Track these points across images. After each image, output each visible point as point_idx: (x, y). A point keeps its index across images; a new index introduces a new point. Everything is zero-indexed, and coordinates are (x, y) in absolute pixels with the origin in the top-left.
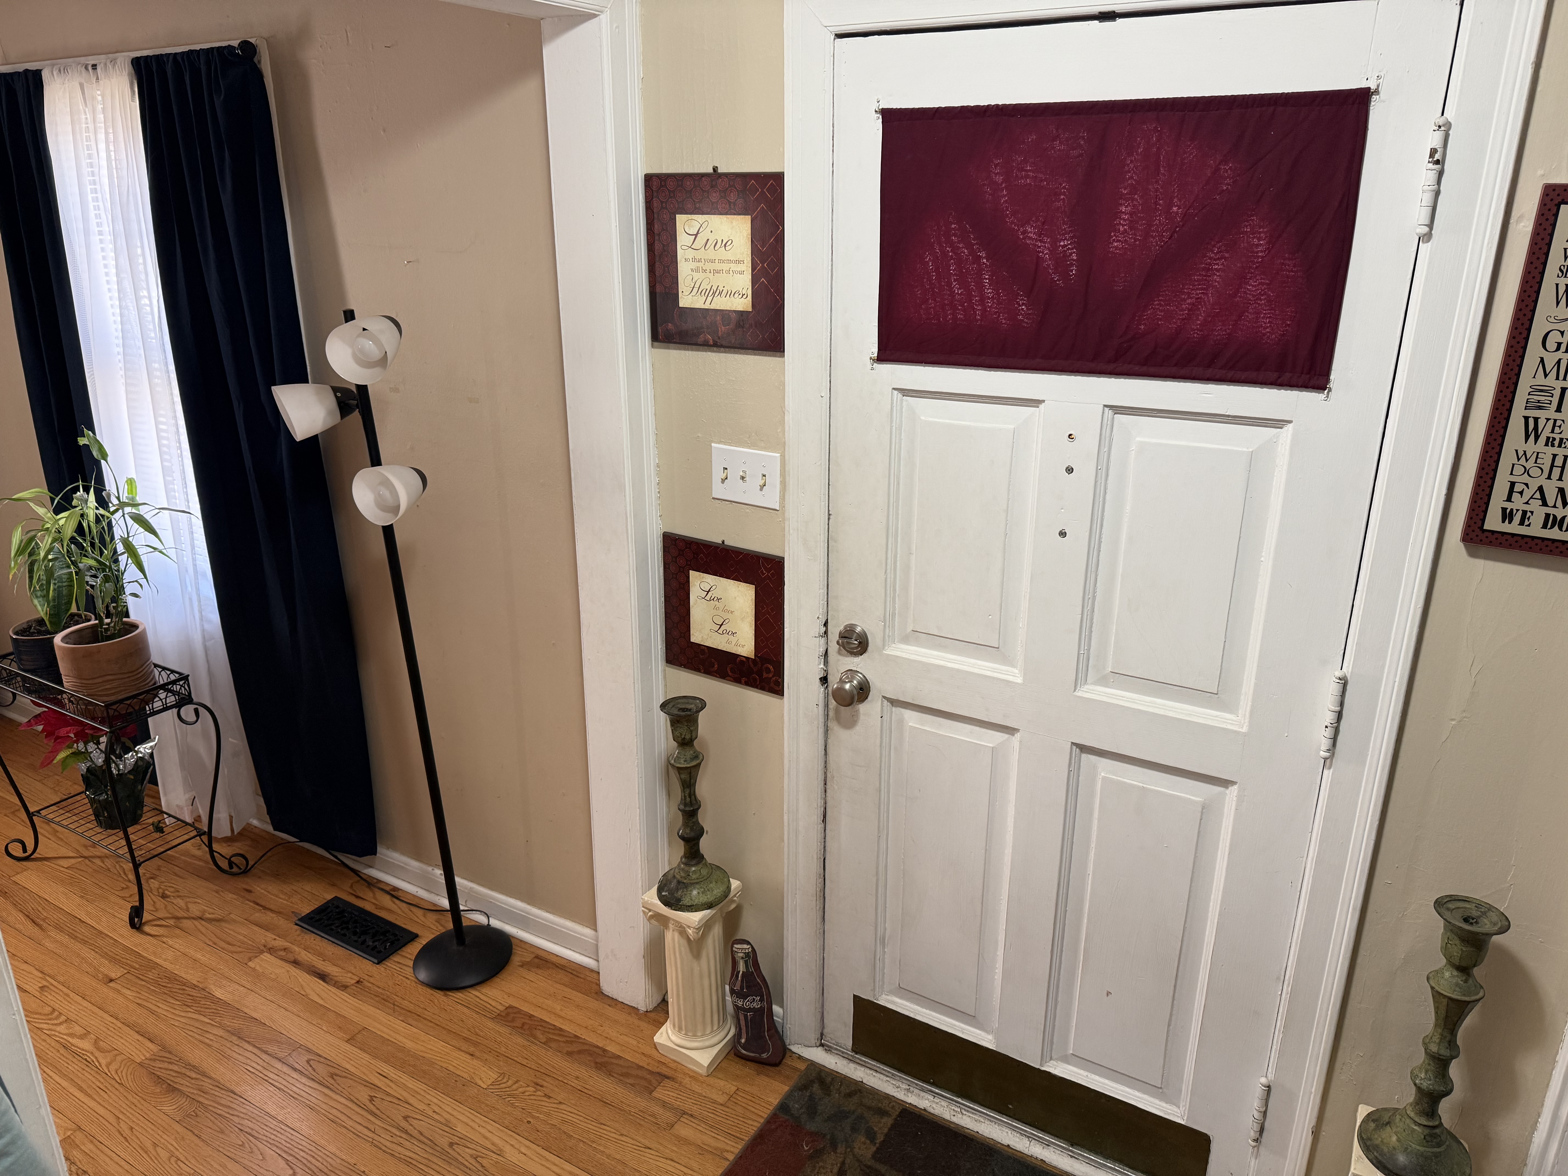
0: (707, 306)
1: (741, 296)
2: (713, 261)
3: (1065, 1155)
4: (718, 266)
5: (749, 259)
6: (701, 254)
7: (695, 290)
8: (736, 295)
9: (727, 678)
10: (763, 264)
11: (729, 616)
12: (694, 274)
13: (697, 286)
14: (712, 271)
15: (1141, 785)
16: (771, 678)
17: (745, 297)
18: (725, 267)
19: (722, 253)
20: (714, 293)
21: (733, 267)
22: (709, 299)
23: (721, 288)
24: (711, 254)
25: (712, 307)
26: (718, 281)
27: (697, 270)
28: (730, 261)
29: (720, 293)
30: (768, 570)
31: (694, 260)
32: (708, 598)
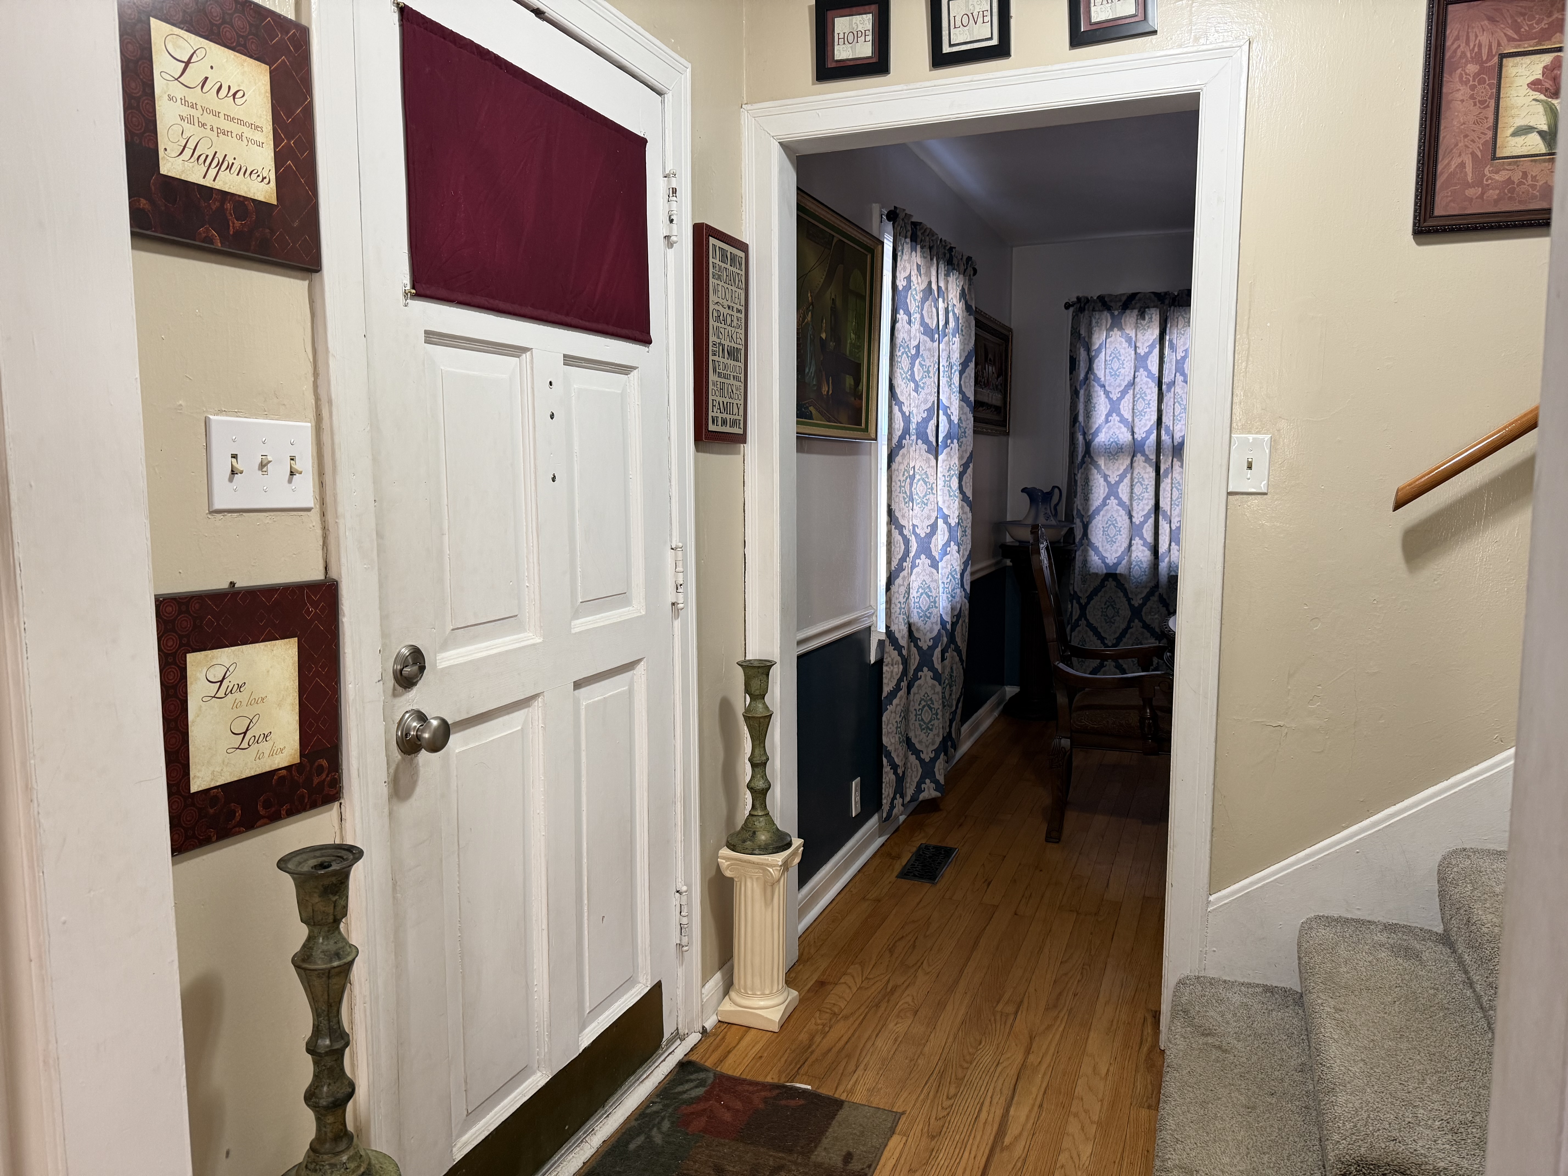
0: (208, 182)
1: (260, 179)
2: (217, 114)
3: (605, 1120)
4: (227, 125)
5: (270, 128)
6: (195, 96)
7: (188, 152)
8: (254, 176)
9: (259, 823)
10: (289, 141)
11: (257, 709)
12: (185, 124)
13: (191, 145)
14: (215, 129)
15: (602, 697)
16: (325, 780)
17: (266, 181)
18: (236, 128)
19: (226, 105)
20: (220, 165)
21: (248, 133)
22: (212, 172)
23: (230, 159)
24: (210, 99)
25: (218, 185)
26: (227, 147)
27: (190, 120)
28: (241, 122)
29: (230, 167)
30: (315, 604)
31: (185, 102)
32: (221, 694)
